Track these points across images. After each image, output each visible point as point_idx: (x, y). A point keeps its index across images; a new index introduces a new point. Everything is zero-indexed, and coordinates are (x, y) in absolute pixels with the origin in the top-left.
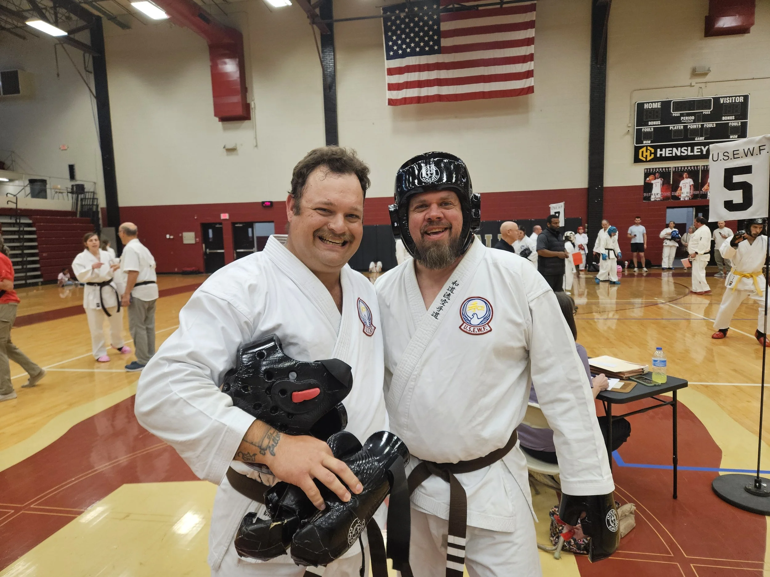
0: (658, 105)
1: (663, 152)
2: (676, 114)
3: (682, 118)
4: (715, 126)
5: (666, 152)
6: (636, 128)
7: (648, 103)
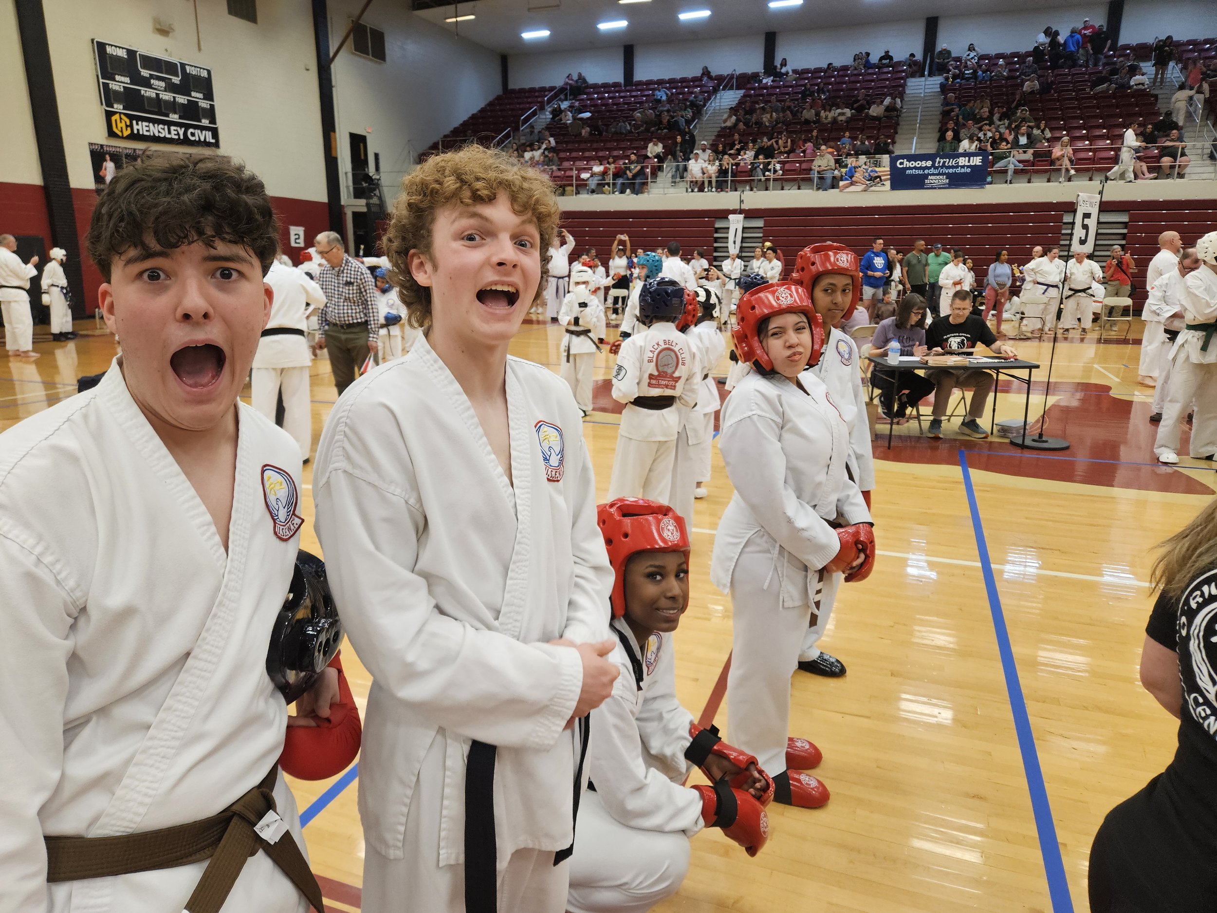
0: (122, 54)
1: (139, 127)
2: (145, 73)
3: (152, 81)
4: (186, 102)
5: (142, 128)
6: (101, 80)
7: (112, 45)
